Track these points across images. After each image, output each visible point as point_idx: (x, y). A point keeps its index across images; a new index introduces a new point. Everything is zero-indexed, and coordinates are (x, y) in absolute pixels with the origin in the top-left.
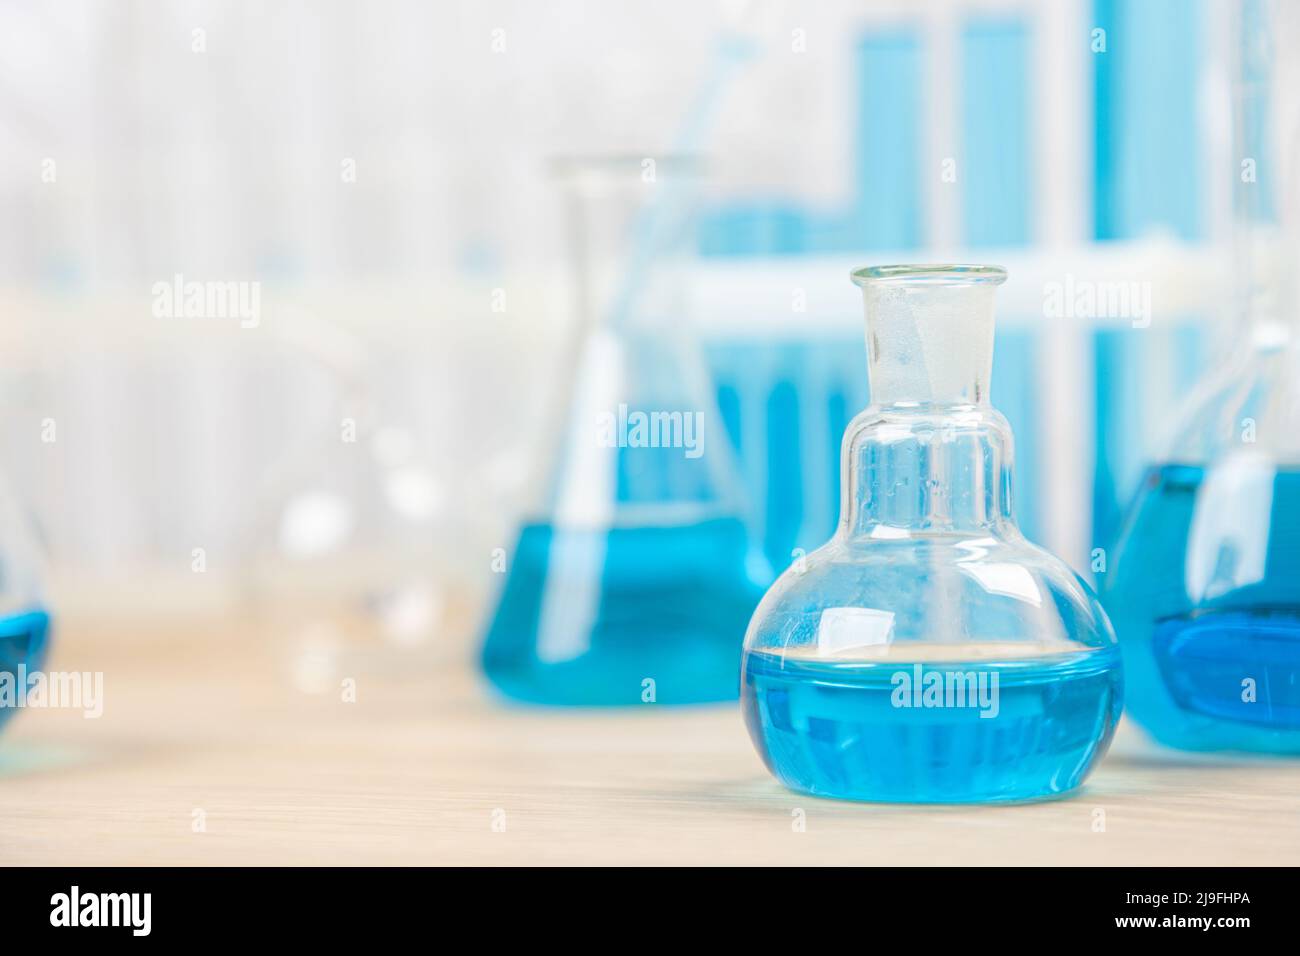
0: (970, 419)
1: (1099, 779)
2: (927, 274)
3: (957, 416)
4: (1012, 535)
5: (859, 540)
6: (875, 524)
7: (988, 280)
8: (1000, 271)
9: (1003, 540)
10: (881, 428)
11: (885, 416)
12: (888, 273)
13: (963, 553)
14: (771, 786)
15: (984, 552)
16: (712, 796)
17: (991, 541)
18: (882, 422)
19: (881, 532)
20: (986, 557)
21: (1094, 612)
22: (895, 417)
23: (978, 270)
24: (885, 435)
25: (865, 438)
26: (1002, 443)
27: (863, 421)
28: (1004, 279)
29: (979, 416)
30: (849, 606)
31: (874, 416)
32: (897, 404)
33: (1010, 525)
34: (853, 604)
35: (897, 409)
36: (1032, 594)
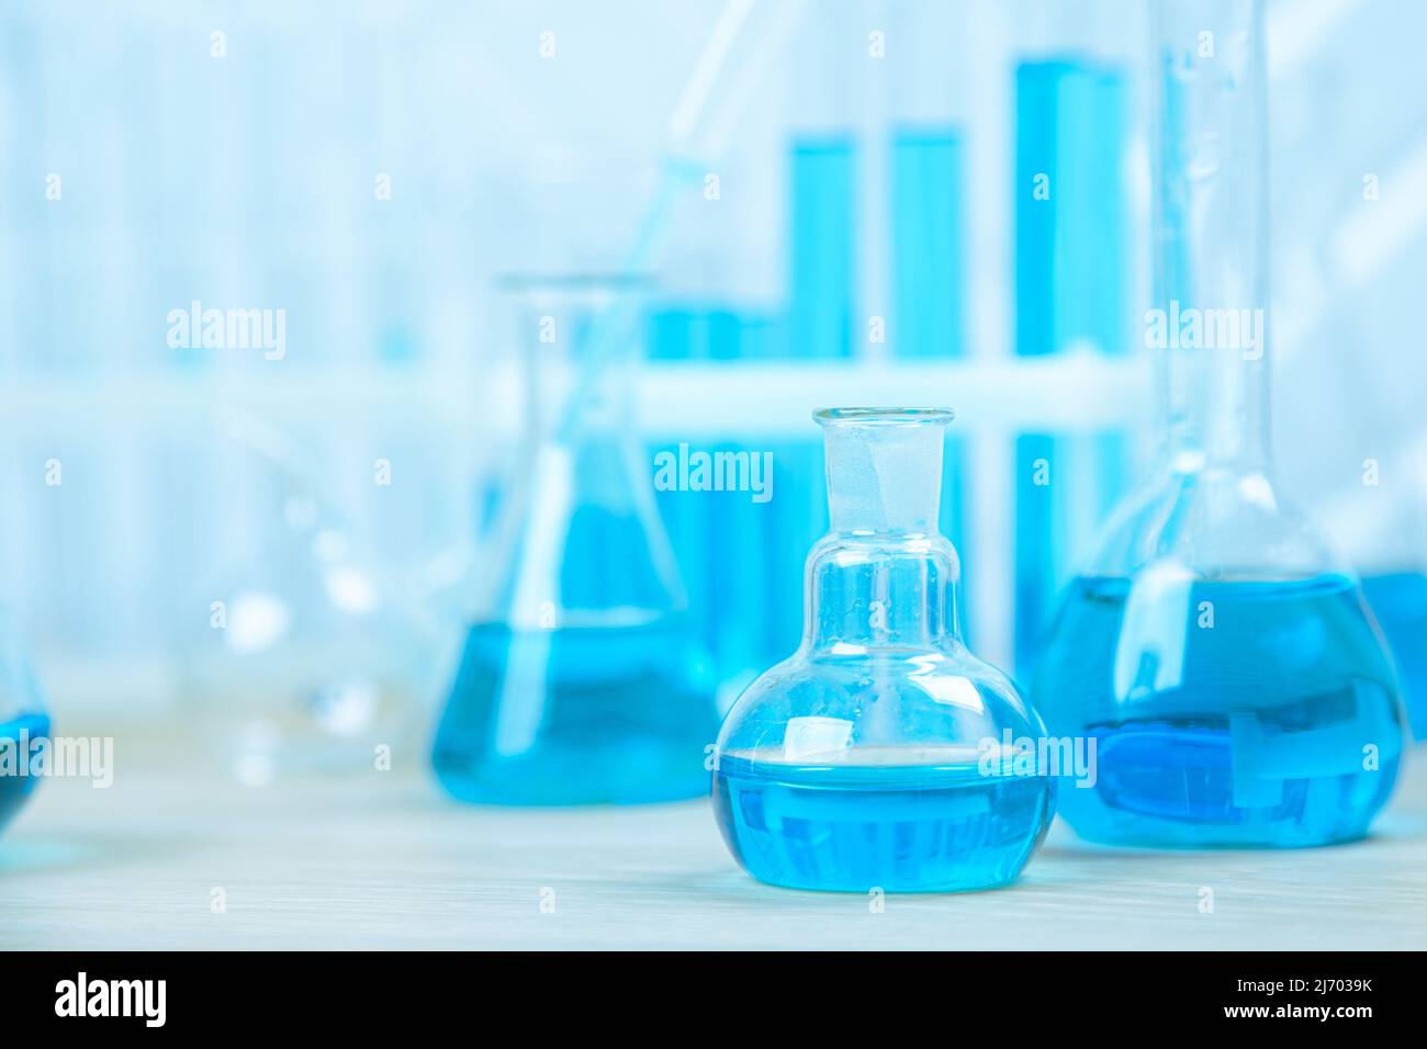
0: (922, 546)
1: (1035, 870)
2: (879, 416)
3: (909, 543)
4: (959, 651)
5: (818, 655)
6: (837, 641)
7: (937, 420)
8: (948, 413)
9: (950, 656)
10: (840, 554)
11: (843, 543)
12: (846, 414)
13: (914, 667)
14: (739, 877)
15: (933, 667)
16: (688, 887)
17: (938, 657)
18: (842, 548)
19: (842, 649)
20: (934, 670)
21: (1029, 717)
22: (855, 545)
23: (929, 412)
24: (845, 560)
25: (826, 561)
26: (950, 567)
27: (826, 546)
28: (951, 419)
29: (928, 543)
30: (815, 715)
31: (835, 543)
32: (856, 533)
33: (956, 643)
34: (818, 714)
35: (857, 537)
36: (976, 703)
